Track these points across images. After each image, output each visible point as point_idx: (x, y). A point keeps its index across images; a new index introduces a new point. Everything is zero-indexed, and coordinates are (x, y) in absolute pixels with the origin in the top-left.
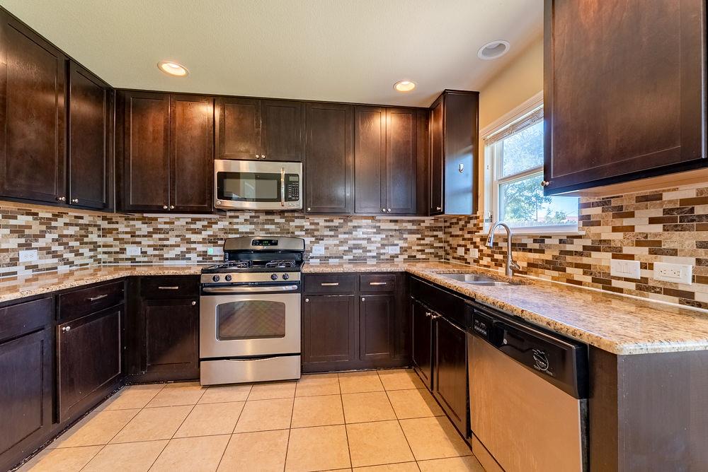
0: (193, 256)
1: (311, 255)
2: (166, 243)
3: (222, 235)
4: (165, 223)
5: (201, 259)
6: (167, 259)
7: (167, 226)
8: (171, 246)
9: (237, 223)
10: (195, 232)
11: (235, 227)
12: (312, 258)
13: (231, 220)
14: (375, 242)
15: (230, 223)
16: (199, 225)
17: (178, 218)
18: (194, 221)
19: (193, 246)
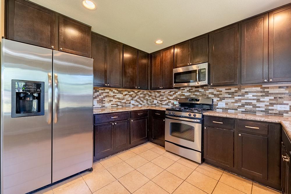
0: (170, 104)
1: (217, 107)
2: (163, 99)
3: (179, 97)
4: (163, 93)
5: (172, 105)
6: (163, 105)
7: (163, 94)
8: (164, 100)
9: (184, 92)
10: (171, 96)
11: (183, 94)
12: (218, 108)
13: (182, 91)
15: (182, 92)
16: (172, 93)
17: (166, 91)
18: (171, 91)
19: (170, 101)
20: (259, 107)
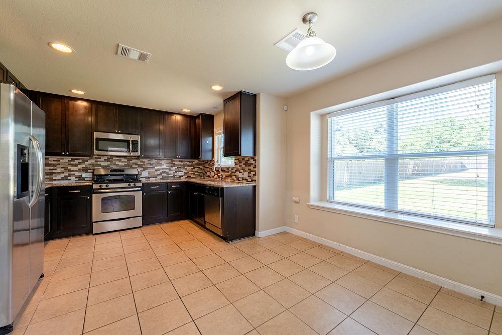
0: (73, 178)
1: (141, 176)
2: (54, 171)
3: (91, 167)
4: (54, 161)
5: (78, 179)
6: (55, 180)
7: (55, 162)
8: (58, 173)
9: (100, 161)
10: (73, 165)
11: (99, 163)
12: (141, 178)
13: (96, 160)
14: (172, 170)
15: (96, 161)
16: (76, 162)
17: (63, 159)
18: (73, 160)
19: (72, 173)
20: (170, 174)
